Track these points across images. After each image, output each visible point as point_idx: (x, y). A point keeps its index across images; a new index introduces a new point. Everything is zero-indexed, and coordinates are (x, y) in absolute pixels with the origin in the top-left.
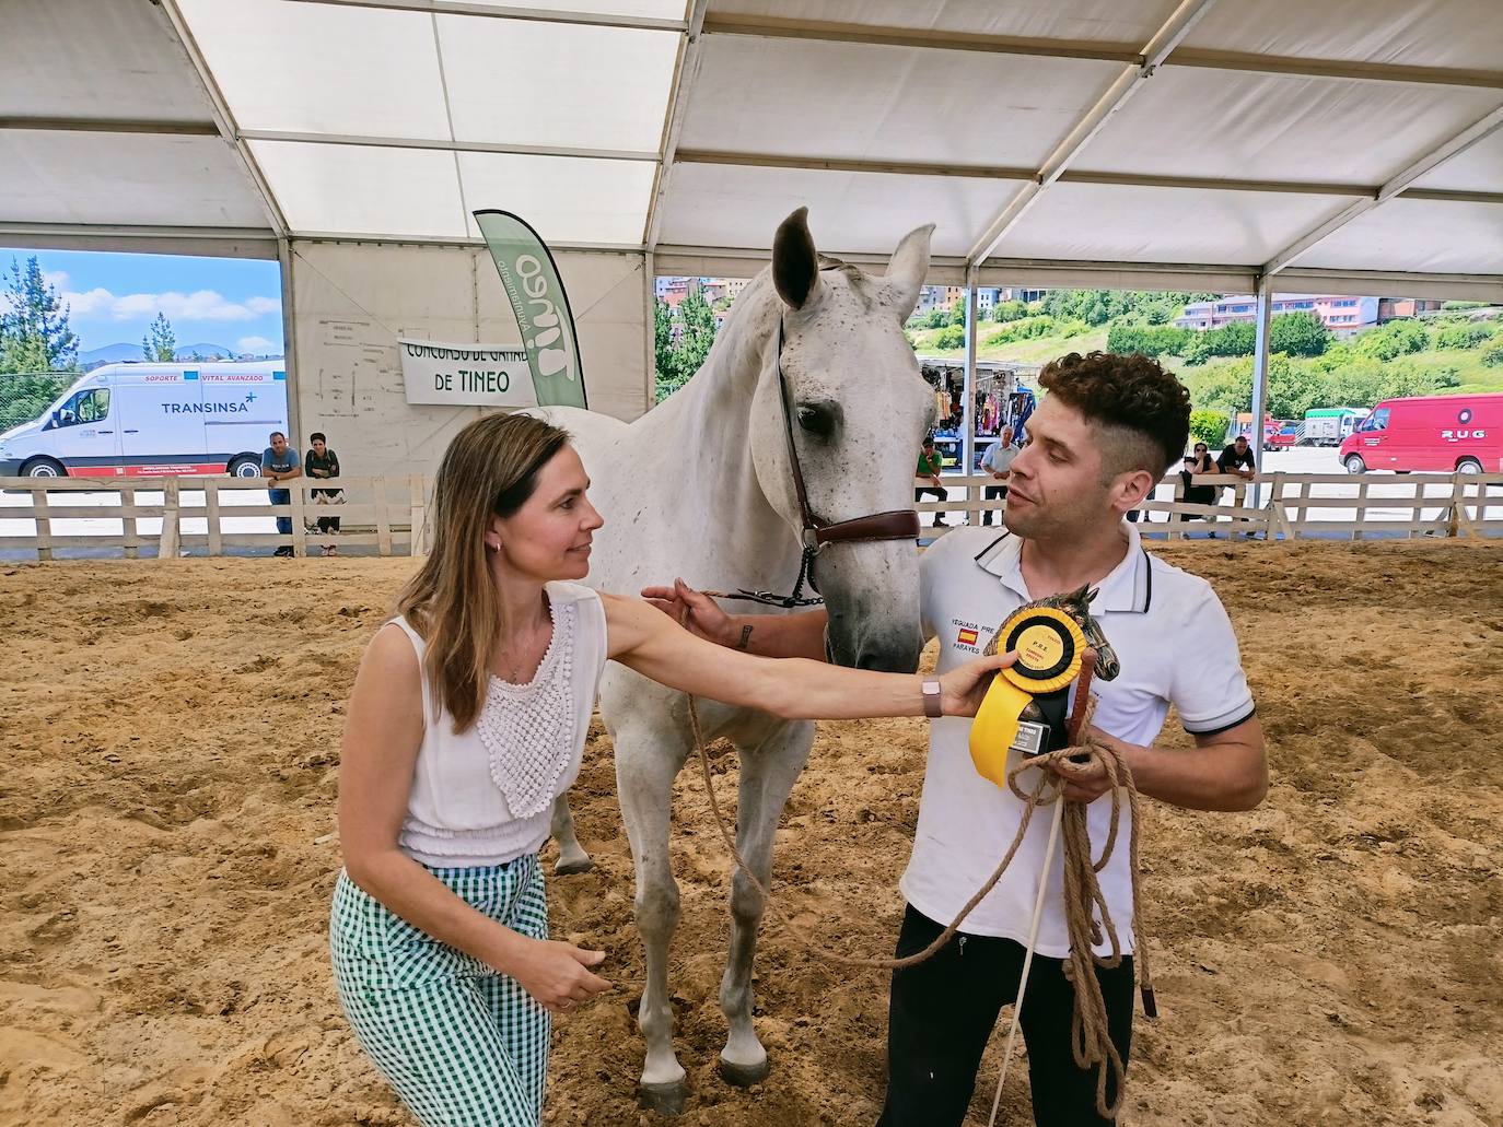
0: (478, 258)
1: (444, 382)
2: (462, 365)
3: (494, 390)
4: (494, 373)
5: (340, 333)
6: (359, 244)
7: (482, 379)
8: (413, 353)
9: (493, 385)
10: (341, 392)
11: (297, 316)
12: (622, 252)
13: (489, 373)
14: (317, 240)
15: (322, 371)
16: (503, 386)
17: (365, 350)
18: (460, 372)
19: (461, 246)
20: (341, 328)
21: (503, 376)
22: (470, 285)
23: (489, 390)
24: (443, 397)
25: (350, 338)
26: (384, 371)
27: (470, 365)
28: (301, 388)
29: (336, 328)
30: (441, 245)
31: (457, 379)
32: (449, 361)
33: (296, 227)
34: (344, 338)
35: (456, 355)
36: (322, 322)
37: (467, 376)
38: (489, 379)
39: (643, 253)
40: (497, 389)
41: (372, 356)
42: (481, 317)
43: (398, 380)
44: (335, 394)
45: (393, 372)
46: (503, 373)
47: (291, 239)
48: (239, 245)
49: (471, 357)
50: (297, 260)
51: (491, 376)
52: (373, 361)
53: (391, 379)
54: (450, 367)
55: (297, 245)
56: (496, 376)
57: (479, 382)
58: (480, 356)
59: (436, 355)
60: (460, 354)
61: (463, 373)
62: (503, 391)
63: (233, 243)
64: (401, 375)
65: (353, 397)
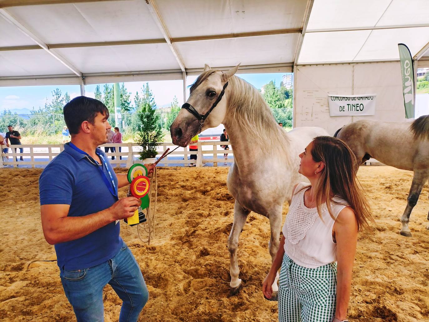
0: (355, 67)
1: (342, 109)
2: (348, 102)
3: (358, 110)
5: (309, 94)
6: (317, 65)
7: (354, 106)
8: (333, 99)
9: (358, 108)
10: (308, 113)
11: (297, 90)
13: (357, 104)
14: (304, 65)
15: (303, 106)
17: (316, 99)
19: (349, 63)
20: (310, 93)
21: (362, 105)
22: (351, 76)
23: (357, 110)
24: (342, 113)
25: (312, 96)
26: (322, 106)
27: (351, 102)
28: (297, 112)
29: (308, 93)
30: (343, 64)
31: (346, 107)
32: (344, 101)
34: (310, 96)
35: (346, 99)
36: (304, 91)
37: (350, 106)
38: (357, 106)
40: (359, 110)
41: (318, 101)
42: (354, 86)
43: (327, 108)
44: (306, 114)
45: (325, 106)
47: (298, 65)
48: (280, 68)
49: (351, 99)
50: (298, 72)
51: (358, 105)
52: (319, 103)
53: (325, 108)
54: (344, 103)
55: (299, 67)
56: (359, 105)
57: (354, 107)
58: (354, 99)
59: (340, 99)
60: (347, 98)
61: (348, 105)
62: (361, 110)
63: (278, 68)
64: (329, 107)
65: (312, 115)
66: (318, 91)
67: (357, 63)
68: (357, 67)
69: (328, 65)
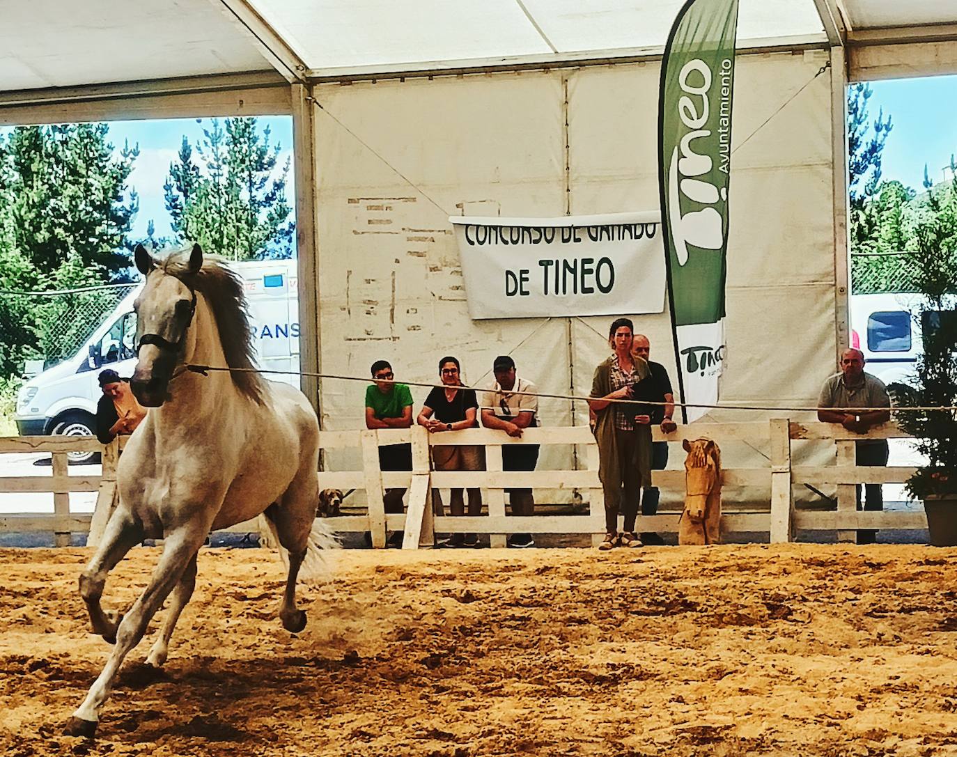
0: (571, 84)
1: (517, 282)
2: (545, 251)
3: (591, 290)
4: (590, 261)
5: (375, 215)
6: (403, 80)
7: (574, 271)
8: (474, 238)
9: (590, 281)
10: (376, 303)
11: (317, 194)
12: (797, 50)
13: (585, 261)
14: (346, 80)
15: (350, 272)
16: (605, 283)
17: (409, 239)
18: (541, 263)
19: (546, 67)
20: (378, 208)
21: (605, 266)
22: (559, 127)
23: (585, 290)
24: (518, 306)
25: (389, 222)
26: (434, 269)
27: (559, 251)
28: (322, 298)
29: (370, 208)
30: (518, 68)
31: (536, 274)
32: (526, 247)
33: (319, 64)
34: (380, 222)
35: (536, 236)
36: (351, 201)
37: (552, 269)
38: (585, 272)
39: (826, 46)
40: (596, 289)
41: (418, 247)
42: (573, 175)
43: (457, 281)
44: (368, 307)
45: (447, 270)
46: (605, 260)
47: (311, 82)
48: (245, 95)
49: (558, 238)
50: (318, 114)
51: (587, 266)
52: (420, 255)
53: (447, 279)
54: (526, 256)
55: (320, 92)
56: (594, 266)
57: (570, 276)
58: (570, 234)
59: (507, 238)
60: (543, 234)
61: (545, 264)
62: (605, 290)
63: (239, 95)
64: (461, 273)
65: (392, 310)
66: (414, 199)
67: (581, 64)
68: (581, 82)
69: (453, 79)
